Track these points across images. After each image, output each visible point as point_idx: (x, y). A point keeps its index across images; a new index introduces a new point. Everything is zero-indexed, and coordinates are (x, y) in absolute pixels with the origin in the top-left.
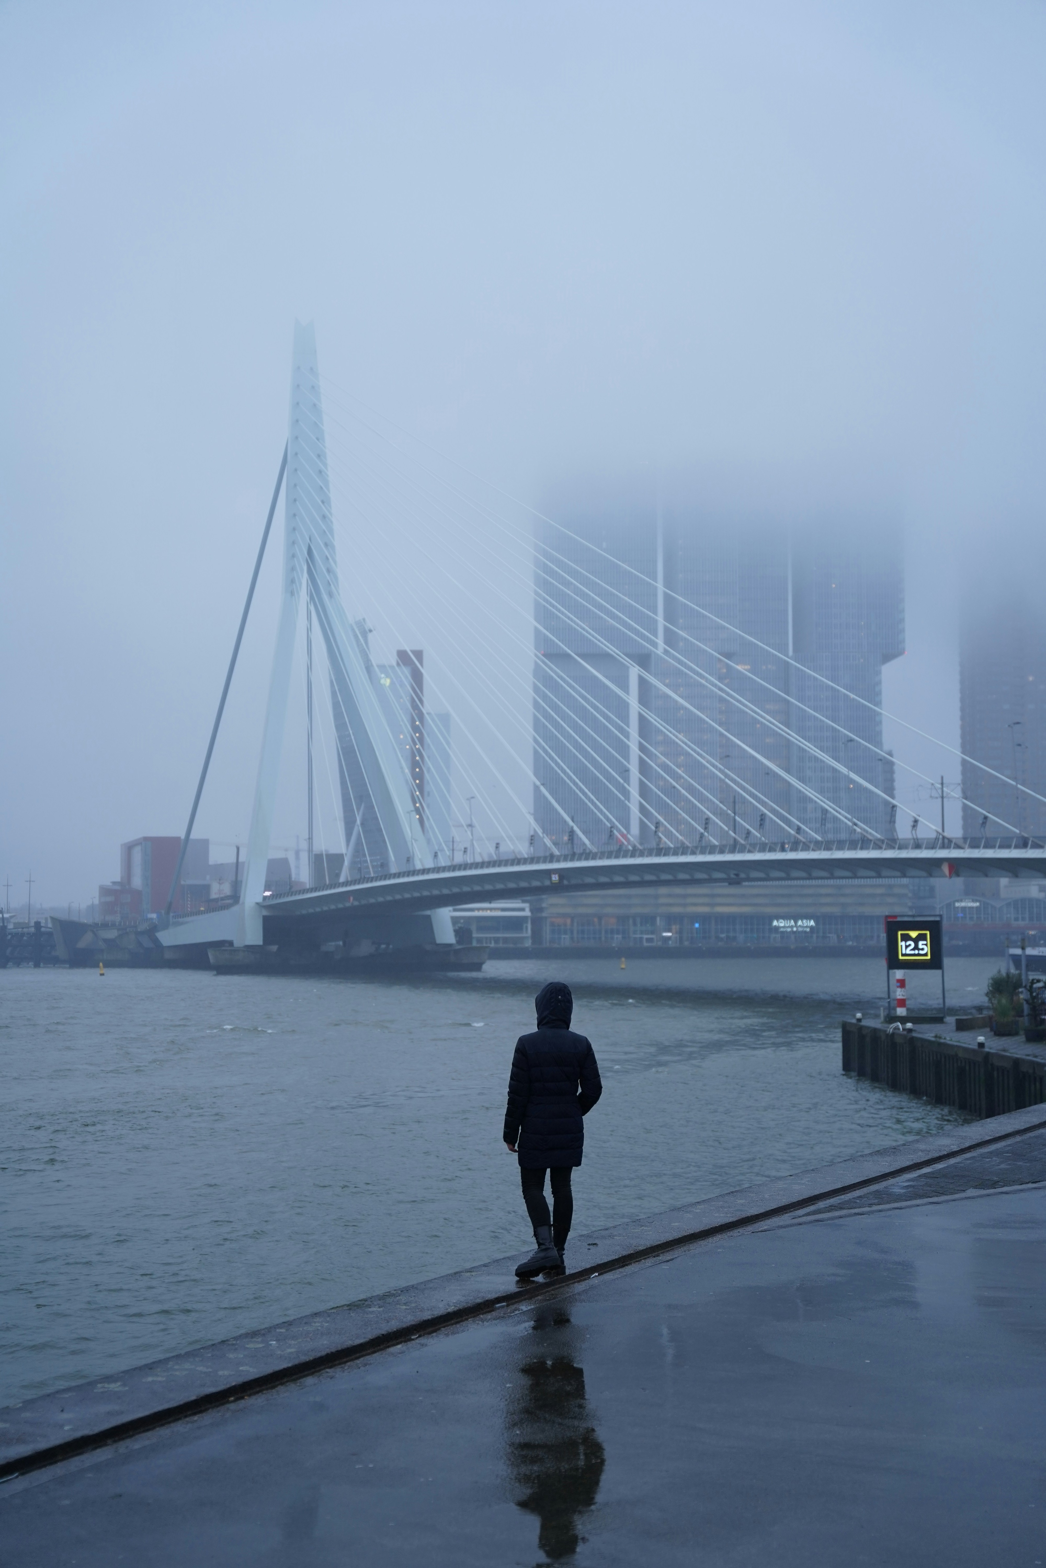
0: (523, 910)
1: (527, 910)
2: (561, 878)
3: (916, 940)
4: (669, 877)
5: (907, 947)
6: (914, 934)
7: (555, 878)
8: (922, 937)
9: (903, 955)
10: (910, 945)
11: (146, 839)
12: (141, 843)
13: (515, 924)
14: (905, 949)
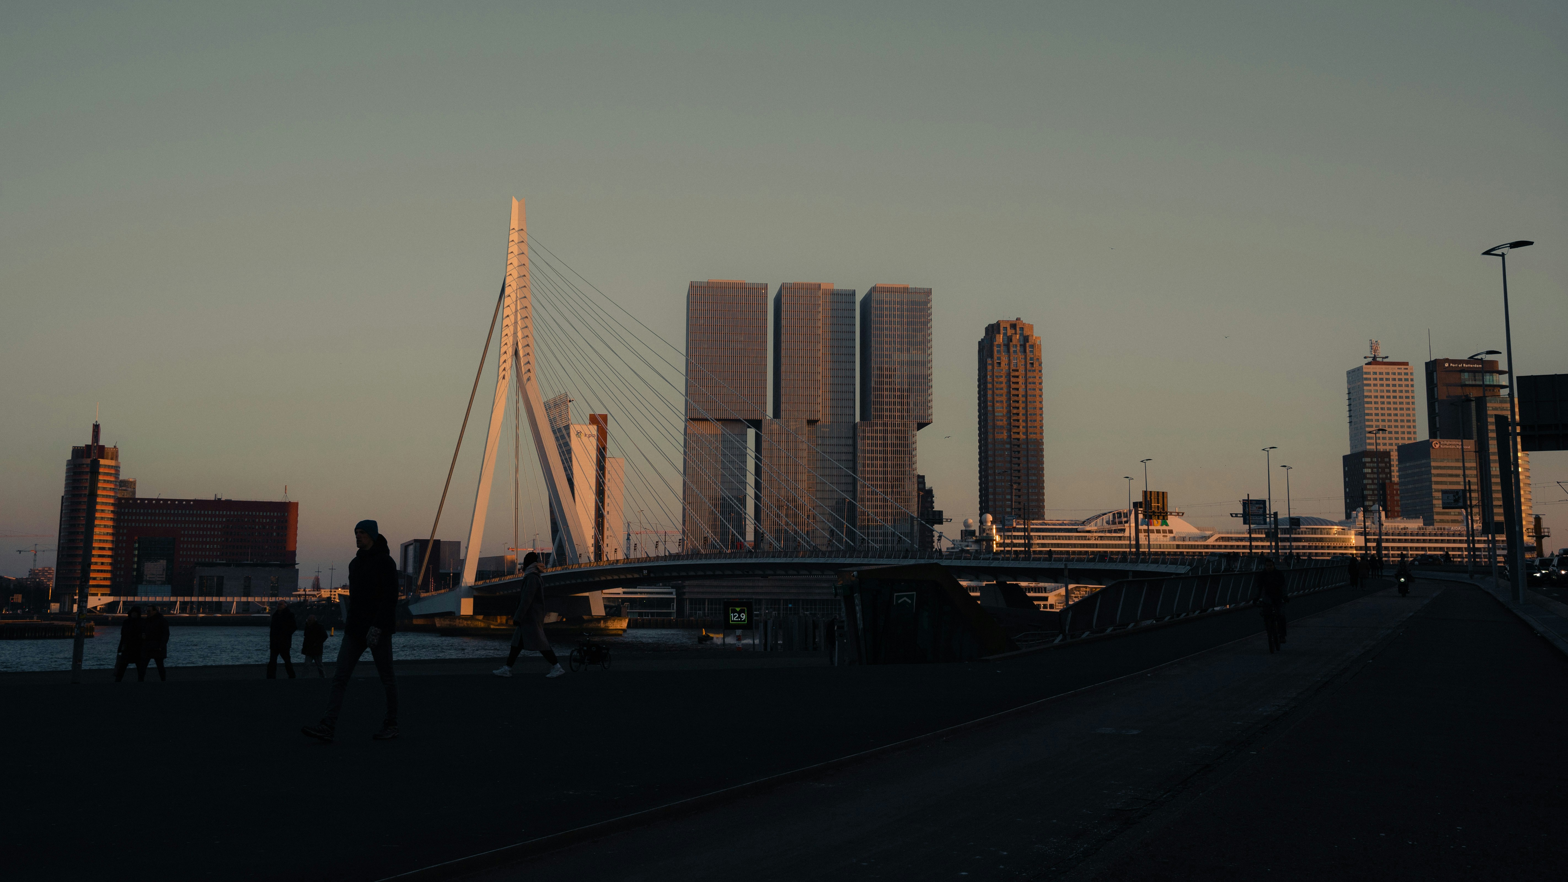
0: (671, 593)
1: (674, 593)
2: (649, 573)
3: (739, 613)
4: (729, 573)
5: (734, 616)
6: (738, 609)
7: (645, 572)
8: (742, 611)
9: (732, 621)
10: (736, 615)
11: (416, 541)
12: (412, 544)
13: (666, 603)
14: (734, 617)
